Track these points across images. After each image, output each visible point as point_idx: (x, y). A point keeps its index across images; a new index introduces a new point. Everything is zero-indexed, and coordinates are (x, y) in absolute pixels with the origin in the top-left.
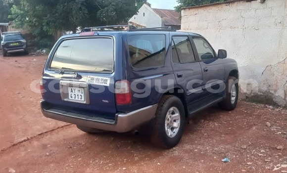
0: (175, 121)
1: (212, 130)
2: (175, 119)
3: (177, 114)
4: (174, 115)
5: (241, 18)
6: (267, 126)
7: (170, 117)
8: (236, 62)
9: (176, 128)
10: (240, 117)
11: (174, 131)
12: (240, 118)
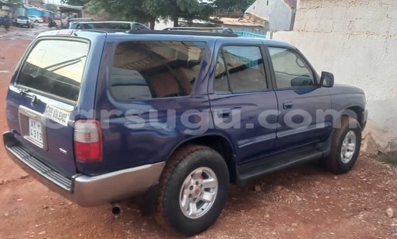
0: (207, 190)
1: (285, 209)
2: (207, 187)
3: (212, 180)
4: (205, 181)
5: (386, 19)
6: (387, 215)
7: (197, 183)
8: (364, 94)
9: (208, 202)
10: (349, 188)
11: (203, 207)
12: (347, 191)
